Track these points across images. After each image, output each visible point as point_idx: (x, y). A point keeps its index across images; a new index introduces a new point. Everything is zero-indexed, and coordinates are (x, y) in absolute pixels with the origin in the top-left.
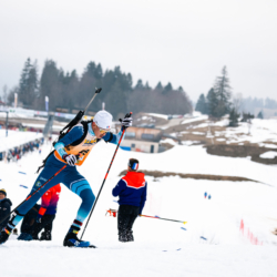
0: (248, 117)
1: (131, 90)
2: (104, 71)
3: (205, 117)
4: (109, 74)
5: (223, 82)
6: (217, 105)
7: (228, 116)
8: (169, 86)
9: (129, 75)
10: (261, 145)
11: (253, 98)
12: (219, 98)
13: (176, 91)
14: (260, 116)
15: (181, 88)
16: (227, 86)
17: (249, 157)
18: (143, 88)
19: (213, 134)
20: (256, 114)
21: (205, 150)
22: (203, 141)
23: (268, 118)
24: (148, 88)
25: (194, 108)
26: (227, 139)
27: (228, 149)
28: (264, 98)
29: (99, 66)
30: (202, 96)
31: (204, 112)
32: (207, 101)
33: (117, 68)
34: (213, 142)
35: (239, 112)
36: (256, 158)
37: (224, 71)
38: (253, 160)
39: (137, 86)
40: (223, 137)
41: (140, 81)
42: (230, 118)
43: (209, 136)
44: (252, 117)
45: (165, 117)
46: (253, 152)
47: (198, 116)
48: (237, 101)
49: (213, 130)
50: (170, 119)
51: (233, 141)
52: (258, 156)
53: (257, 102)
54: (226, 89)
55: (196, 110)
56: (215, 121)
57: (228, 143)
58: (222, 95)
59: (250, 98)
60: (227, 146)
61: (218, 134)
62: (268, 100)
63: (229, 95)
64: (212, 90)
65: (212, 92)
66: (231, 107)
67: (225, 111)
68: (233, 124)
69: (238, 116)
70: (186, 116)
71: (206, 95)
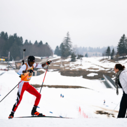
0: (80, 57)
1: (23, 45)
2: (9, 36)
3: (59, 57)
4: (11, 37)
5: (67, 40)
6: (65, 51)
7: (70, 56)
8: (41, 42)
9: (21, 37)
10: (87, 70)
11: (82, 47)
12: (66, 47)
13: (44, 45)
14: (86, 56)
15: (47, 43)
16: (69, 41)
17: (82, 76)
18: (28, 44)
19: (64, 65)
20: (84, 55)
21: (60, 73)
22: (59, 69)
23: (90, 57)
24: (30, 44)
25: (54, 53)
26: (70, 68)
27: (71, 73)
28: (88, 47)
29: (6, 33)
30: (57, 47)
31: (58, 55)
32: (60, 49)
33: (15, 35)
34: (64, 70)
35: (76, 54)
36: (85, 77)
37: (68, 34)
38: (83, 77)
39: (25, 43)
40: (68, 67)
41: (27, 41)
42: (71, 58)
43: (62, 66)
44: (83, 56)
45: (40, 58)
46: (84, 74)
47: (56, 57)
48: (74, 49)
49: (63, 63)
50: (42, 59)
51: (74, 69)
52: (86, 75)
53: (84, 49)
54: (69, 43)
55: (55, 54)
56: (64, 59)
57: (71, 69)
58: (67, 46)
59: (81, 47)
60: (71, 71)
61: (66, 65)
62: (90, 48)
63: (71, 46)
64: (62, 44)
65: (62, 45)
66: (72, 52)
67: (69, 54)
68: (73, 60)
69: (75, 56)
70: (50, 57)
71: (59, 47)
